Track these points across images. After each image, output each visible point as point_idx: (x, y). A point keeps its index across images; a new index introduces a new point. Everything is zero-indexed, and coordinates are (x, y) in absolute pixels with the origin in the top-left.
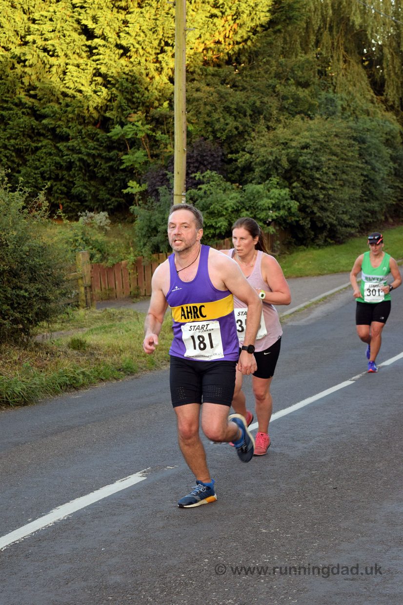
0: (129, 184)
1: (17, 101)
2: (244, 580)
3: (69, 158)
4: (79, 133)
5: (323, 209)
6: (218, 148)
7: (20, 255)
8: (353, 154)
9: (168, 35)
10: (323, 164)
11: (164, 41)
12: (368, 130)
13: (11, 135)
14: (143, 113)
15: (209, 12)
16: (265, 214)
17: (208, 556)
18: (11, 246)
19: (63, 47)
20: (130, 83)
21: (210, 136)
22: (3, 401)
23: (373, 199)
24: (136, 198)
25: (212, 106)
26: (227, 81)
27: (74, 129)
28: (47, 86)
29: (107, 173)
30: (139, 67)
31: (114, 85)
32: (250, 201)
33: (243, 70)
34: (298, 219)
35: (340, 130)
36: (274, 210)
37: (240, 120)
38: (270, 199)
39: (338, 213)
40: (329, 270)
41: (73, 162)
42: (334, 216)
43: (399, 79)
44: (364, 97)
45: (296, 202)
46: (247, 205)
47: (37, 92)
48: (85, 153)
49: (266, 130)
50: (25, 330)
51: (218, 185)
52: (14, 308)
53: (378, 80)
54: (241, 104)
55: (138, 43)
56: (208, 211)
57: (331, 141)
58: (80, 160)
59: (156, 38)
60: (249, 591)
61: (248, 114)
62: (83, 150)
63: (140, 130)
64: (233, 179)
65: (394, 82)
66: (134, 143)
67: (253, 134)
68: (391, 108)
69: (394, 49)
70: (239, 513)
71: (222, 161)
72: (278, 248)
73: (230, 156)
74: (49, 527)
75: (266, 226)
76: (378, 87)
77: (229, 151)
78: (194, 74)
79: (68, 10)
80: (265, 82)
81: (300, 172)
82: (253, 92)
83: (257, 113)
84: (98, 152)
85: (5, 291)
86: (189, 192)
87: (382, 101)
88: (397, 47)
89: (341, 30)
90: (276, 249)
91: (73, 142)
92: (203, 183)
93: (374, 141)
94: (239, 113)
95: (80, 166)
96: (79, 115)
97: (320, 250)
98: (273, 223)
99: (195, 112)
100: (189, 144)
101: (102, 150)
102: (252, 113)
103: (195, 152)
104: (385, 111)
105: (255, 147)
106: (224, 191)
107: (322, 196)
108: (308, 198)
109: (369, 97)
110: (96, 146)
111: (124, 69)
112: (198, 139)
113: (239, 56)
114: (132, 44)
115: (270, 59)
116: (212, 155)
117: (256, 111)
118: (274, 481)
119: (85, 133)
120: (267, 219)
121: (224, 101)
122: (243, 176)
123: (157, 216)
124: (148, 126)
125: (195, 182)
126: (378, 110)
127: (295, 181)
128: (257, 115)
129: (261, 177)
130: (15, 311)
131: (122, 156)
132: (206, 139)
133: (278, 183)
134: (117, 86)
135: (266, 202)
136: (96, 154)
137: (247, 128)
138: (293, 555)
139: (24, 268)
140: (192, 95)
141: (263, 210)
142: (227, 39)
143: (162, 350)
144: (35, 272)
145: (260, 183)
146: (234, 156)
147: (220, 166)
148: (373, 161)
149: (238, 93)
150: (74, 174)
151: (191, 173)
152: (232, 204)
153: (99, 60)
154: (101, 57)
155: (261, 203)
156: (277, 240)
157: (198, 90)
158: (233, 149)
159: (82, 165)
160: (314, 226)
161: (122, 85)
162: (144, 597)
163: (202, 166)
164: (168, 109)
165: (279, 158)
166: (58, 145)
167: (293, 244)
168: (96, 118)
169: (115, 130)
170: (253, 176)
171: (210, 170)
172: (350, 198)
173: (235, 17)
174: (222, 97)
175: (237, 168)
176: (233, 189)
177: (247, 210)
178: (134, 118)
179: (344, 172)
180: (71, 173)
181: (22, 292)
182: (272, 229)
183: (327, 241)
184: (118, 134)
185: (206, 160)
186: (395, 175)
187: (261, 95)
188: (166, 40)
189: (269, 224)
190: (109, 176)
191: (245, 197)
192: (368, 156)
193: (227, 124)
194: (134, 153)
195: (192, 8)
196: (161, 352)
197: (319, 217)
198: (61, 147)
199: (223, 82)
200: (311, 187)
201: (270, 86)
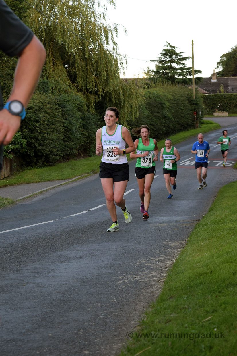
5: (41, 145)
8: (58, 114)
10: (41, 118)
12: (67, 101)
16: (7, 147)
23: (71, 141)
34: (26, 150)
35: (51, 100)
36: (12, 144)
39: (50, 147)
40: (45, 179)
42: (48, 149)
43: (84, 74)
44: (65, 84)
45: (25, 140)
53: (73, 74)
57: (45, 106)
65: (82, 76)
68: (81, 90)
69: (81, 57)
72: (14, 166)
75: (8, 154)
76: (73, 78)
80: (6, 72)
81: (27, 123)
87: (75, 86)
88: (83, 55)
89: (51, 45)
90: (14, 168)
93: (71, 107)
97: (40, 169)
104: (77, 92)
107: (41, 137)
108: (32, 138)
109: (68, 84)
115: (9, 59)
120: (8, 150)
126: (73, 91)
127: (24, 129)
148: (71, 119)
156: (14, 163)
160: (36, 155)
167: (24, 165)
172: (57, 139)
179: (53, 124)
182: (11, 156)
183: (44, 164)
186: (84, 128)
187: (4, 79)
192: (67, 116)
197: (39, 149)
200: (34, 132)
201: (9, 74)
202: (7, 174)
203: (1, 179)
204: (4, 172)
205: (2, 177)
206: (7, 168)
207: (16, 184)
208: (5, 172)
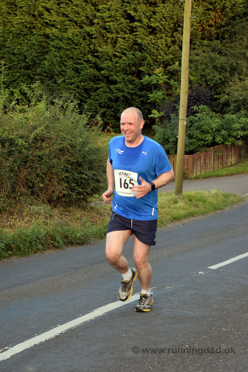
0: (152, 112)
1: (86, 59)
2: (210, 359)
3: (116, 95)
4: (123, 79)
6: (208, 91)
7: (83, 153)
9: (180, 21)
11: (177, 24)
13: (82, 79)
14: (163, 68)
15: (206, 7)
16: (236, 133)
17: (188, 343)
18: (78, 148)
19: (115, 27)
20: (156, 49)
21: (204, 84)
22: (69, 242)
24: (157, 120)
25: (206, 65)
26: (215, 50)
27: (120, 77)
28: (105, 50)
29: (139, 104)
30: (161, 40)
31: (146, 51)
32: (227, 124)
33: (226, 43)
36: (242, 130)
37: (222, 74)
38: (240, 124)
41: (119, 97)
46: (225, 127)
47: (99, 54)
48: (126, 92)
49: (239, 80)
50: (84, 199)
51: (207, 114)
52: (78, 186)
54: (224, 64)
55: (162, 25)
56: (201, 130)
58: (123, 96)
59: (172, 22)
60: (212, 367)
61: (228, 70)
62: (125, 90)
63: (160, 79)
64: (217, 110)
66: (156, 87)
67: (231, 83)
70: (209, 318)
71: (211, 99)
72: (243, 154)
73: (215, 96)
74: (92, 320)
75: (236, 140)
77: (215, 93)
78: (196, 45)
79: (119, 4)
82: (232, 57)
83: (233, 70)
84: (134, 91)
85: (73, 175)
86: (189, 118)
90: (242, 155)
91: (119, 85)
92: (198, 112)
94: (223, 69)
95: (123, 100)
96: (123, 69)
98: (241, 139)
99: (195, 68)
100: (190, 88)
101: (137, 90)
102: (230, 70)
103: (194, 93)
105: (231, 91)
106: (211, 117)
110: (133, 88)
111: (152, 41)
112: (196, 86)
113: (224, 35)
114: (157, 26)
115: (243, 36)
116: (204, 95)
117: (233, 69)
118: (232, 299)
119: (127, 80)
120: (237, 136)
121: (213, 62)
122: (223, 109)
123: (169, 132)
124: (166, 77)
125: (193, 111)
128: (233, 71)
129: (234, 110)
130: (79, 187)
131: (149, 94)
132: (201, 85)
133: (245, 114)
134: (147, 51)
135: (237, 126)
136: (133, 93)
137: (227, 79)
138: (241, 346)
139: (86, 161)
140: (193, 58)
141: (235, 130)
142: (216, 24)
143: (168, 214)
144: (92, 164)
145: (233, 114)
146: (218, 96)
147: (209, 102)
149: (222, 57)
150: (119, 105)
151: (191, 106)
152: (216, 126)
153: (137, 35)
154: (138, 33)
155: (234, 126)
156: (243, 149)
157: (197, 55)
158: (217, 92)
159: (124, 99)
161: (151, 51)
162: (147, 366)
163: (198, 102)
164: (178, 66)
165: (246, 98)
166: (110, 86)
168: (134, 71)
169: (145, 78)
170: (230, 109)
171: (203, 105)
173: (222, 10)
174: (212, 59)
175: (220, 104)
176: (217, 117)
177: (225, 130)
178: (157, 71)
180: (117, 104)
181: (84, 176)
182: (240, 143)
184: (147, 81)
185: (201, 98)
187: (237, 59)
188: (179, 23)
189: (238, 139)
190: (141, 106)
191: (224, 122)
193: (215, 77)
194: (156, 93)
195: (195, 4)
196: (167, 216)
198: (112, 88)
199: (213, 50)
201: (242, 53)
202: (234, 161)
203: (228, 166)
204: (231, 158)
205: (229, 164)
206: (235, 154)
207: (244, 172)
208: (233, 159)
